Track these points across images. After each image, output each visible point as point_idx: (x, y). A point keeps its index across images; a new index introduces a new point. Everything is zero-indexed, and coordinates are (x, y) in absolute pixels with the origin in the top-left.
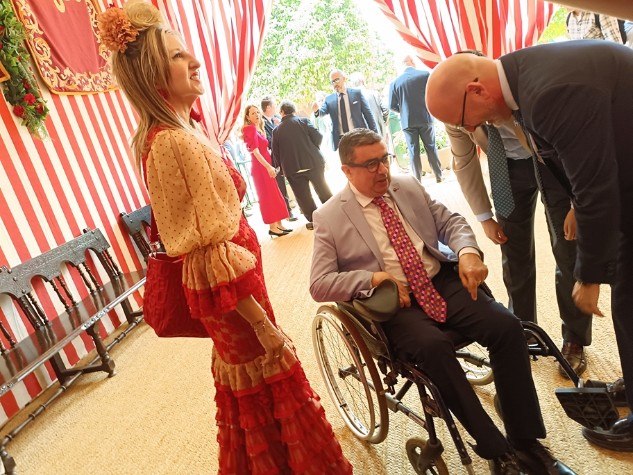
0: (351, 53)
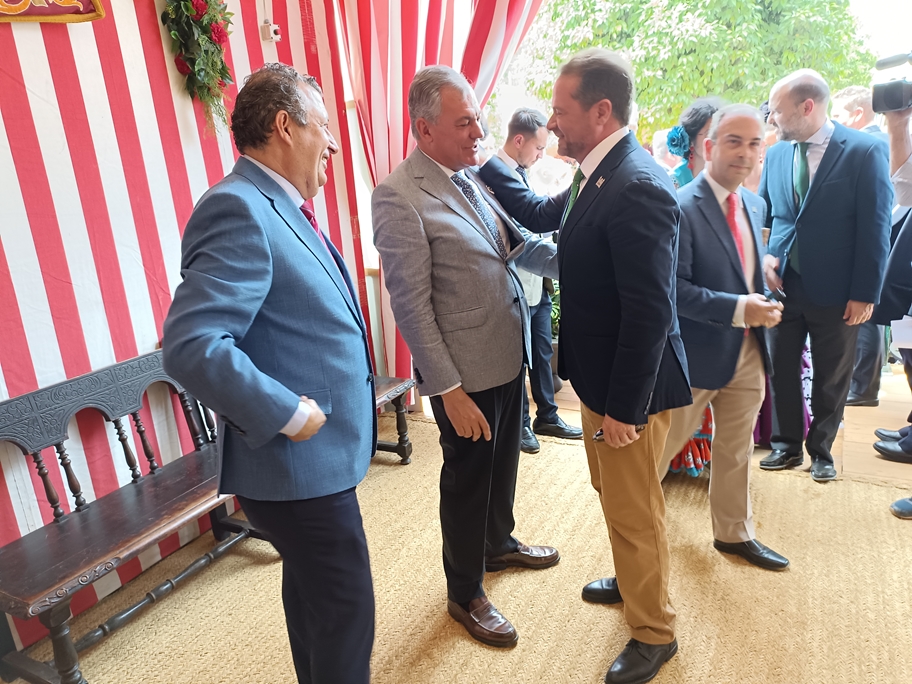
0: (797, 44)
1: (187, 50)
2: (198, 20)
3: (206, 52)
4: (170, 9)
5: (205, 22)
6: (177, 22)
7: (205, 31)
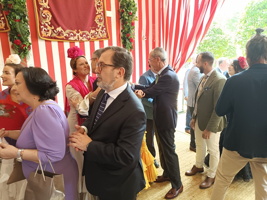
1: (125, 43)
2: (128, 38)
3: (128, 44)
4: (123, 36)
5: (129, 38)
6: (124, 38)
7: (129, 40)
